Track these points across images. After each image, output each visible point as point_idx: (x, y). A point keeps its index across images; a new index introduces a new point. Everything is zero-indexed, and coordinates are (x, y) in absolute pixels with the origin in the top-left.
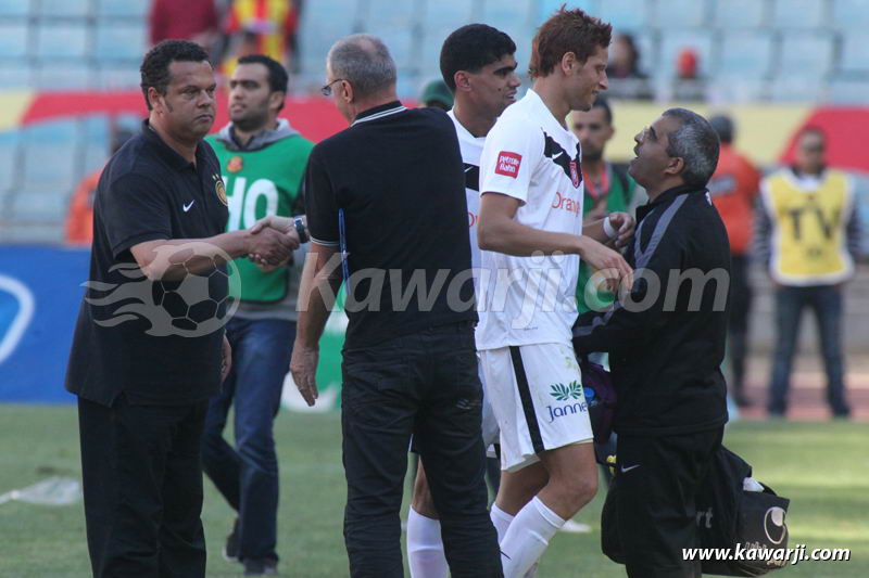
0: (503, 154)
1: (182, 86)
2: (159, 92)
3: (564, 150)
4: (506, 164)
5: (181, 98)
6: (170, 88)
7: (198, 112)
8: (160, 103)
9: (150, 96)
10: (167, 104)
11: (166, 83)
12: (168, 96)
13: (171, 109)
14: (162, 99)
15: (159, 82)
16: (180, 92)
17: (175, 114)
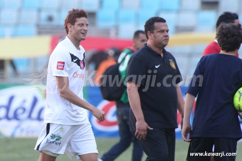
0: (59, 62)
1: (159, 30)
2: (151, 32)
3: (78, 58)
4: (60, 66)
5: (159, 34)
6: (155, 31)
7: (164, 38)
8: (152, 36)
9: (148, 34)
10: (154, 36)
11: (153, 30)
12: (154, 34)
13: (155, 38)
14: (152, 35)
15: (151, 29)
16: (158, 32)
17: (157, 39)
